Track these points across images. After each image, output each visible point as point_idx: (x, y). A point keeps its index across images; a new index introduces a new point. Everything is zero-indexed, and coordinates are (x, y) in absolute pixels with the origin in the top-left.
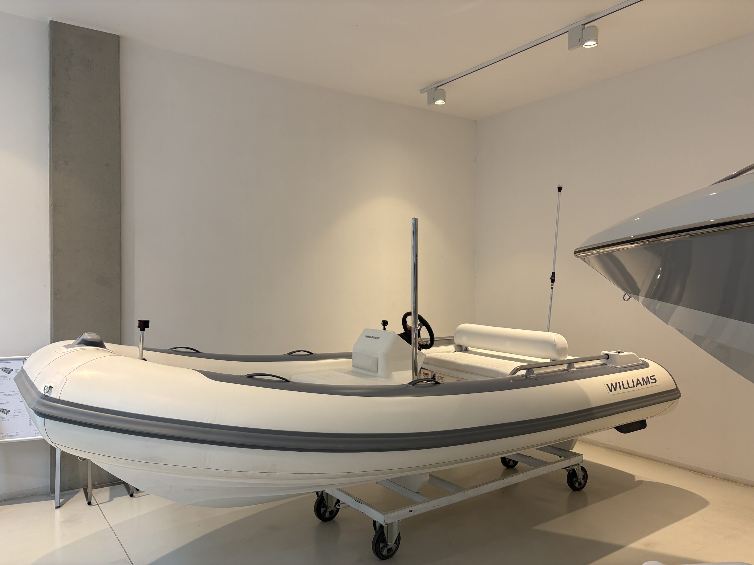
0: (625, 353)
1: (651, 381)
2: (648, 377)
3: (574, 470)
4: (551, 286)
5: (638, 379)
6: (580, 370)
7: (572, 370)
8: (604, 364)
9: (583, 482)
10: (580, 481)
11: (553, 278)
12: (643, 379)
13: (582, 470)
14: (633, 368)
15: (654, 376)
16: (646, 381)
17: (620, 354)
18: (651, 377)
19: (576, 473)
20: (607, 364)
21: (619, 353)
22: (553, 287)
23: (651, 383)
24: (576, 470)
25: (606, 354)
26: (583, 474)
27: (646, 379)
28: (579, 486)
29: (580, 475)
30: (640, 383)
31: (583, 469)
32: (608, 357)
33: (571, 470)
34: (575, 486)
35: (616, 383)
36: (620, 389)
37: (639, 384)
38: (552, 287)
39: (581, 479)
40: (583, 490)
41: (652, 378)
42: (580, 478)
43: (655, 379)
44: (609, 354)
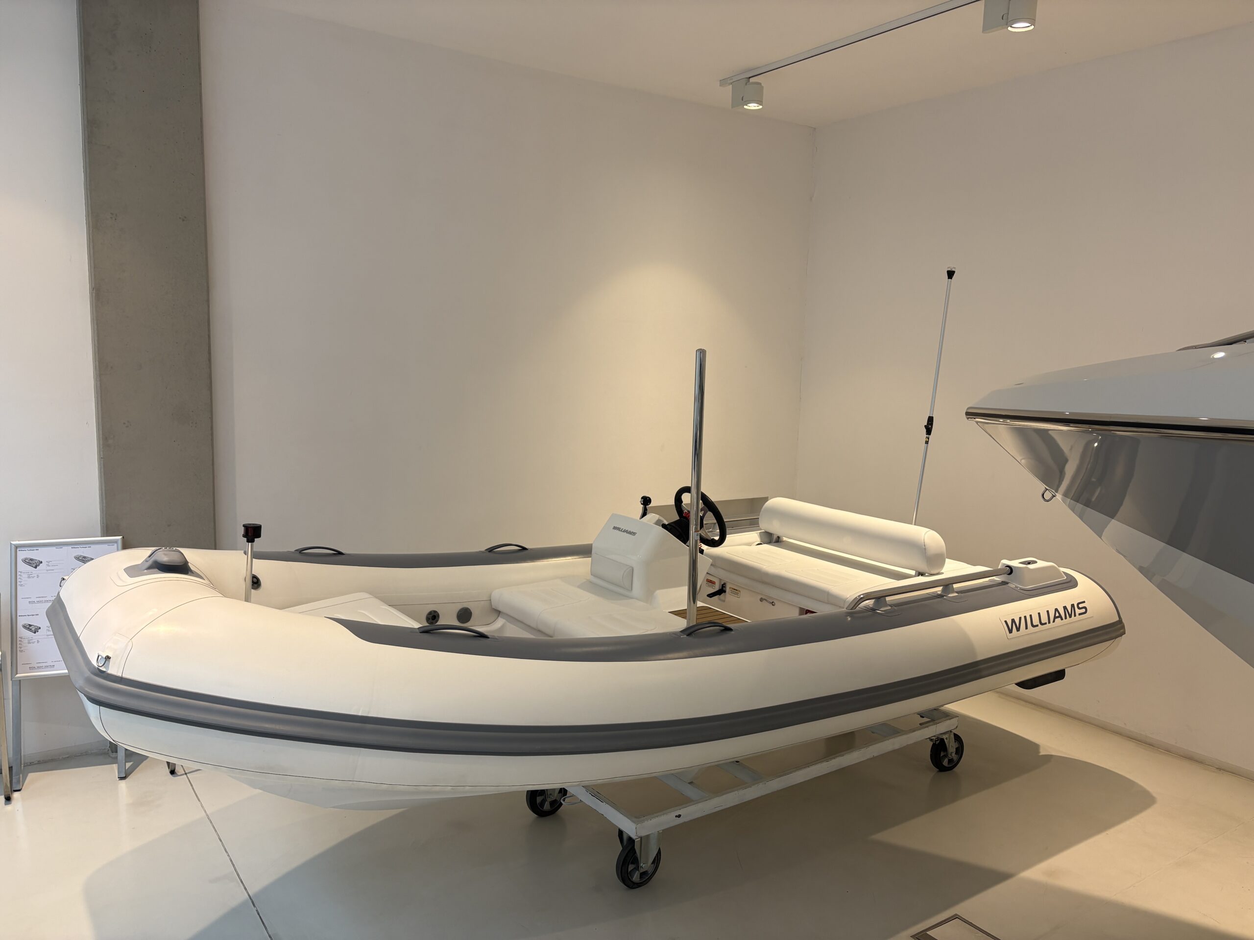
0: (1041, 564)
1: (1078, 611)
2: (1073, 604)
3: (942, 740)
4: (925, 439)
5: (1056, 610)
6: (962, 595)
7: (950, 595)
8: (1004, 583)
9: (954, 756)
10: (950, 756)
11: (930, 426)
12: (1065, 608)
13: (955, 739)
14: (1049, 589)
15: (1084, 602)
16: (1069, 612)
17: (1031, 566)
18: (1078, 604)
19: (946, 745)
20: (1007, 583)
22: (928, 441)
23: (1077, 614)
24: (945, 740)
25: (1008, 566)
26: (957, 747)
27: (1069, 609)
28: (948, 764)
29: (952, 746)
30: (1060, 616)
31: (957, 738)
32: (1010, 570)
33: (937, 741)
34: (943, 765)
35: (1020, 618)
36: (1027, 628)
37: (1058, 617)
38: (926, 441)
39: (954, 754)
40: (955, 769)
41: (1081, 606)
42: (952, 752)
43: (1085, 608)
44: (1013, 566)
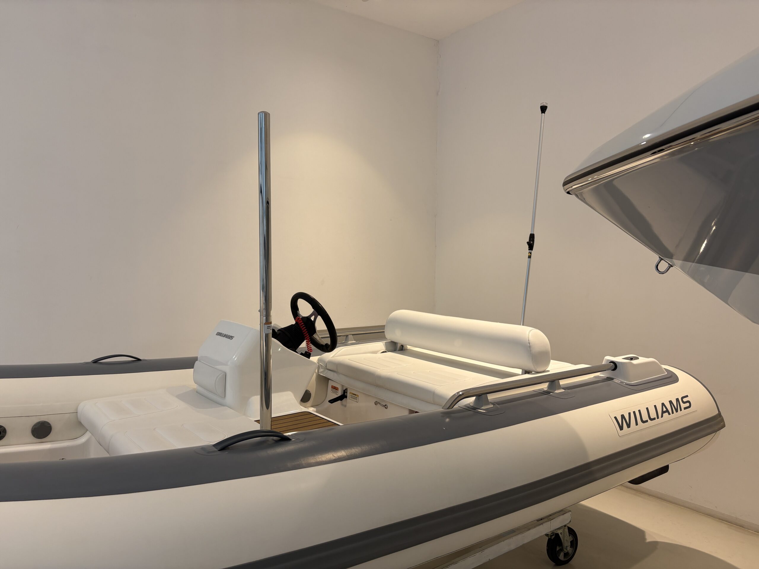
0: (642, 360)
1: (683, 406)
2: (678, 399)
4: (527, 255)
5: (663, 404)
6: (569, 391)
7: (556, 392)
8: (609, 379)
11: (532, 242)
12: (671, 402)
14: (654, 384)
15: (687, 396)
16: (675, 406)
17: (635, 362)
18: (682, 398)
20: (612, 379)
21: (632, 359)
22: (531, 256)
23: (683, 409)
25: (612, 362)
27: (675, 403)
30: (667, 411)
32: (615, 366)
35: (630, 414)
36: (637, 424)
37: (665, 412)
38: (529, 256)
41: (685, 400)
43: (688, 402)
44: (617, 362)
